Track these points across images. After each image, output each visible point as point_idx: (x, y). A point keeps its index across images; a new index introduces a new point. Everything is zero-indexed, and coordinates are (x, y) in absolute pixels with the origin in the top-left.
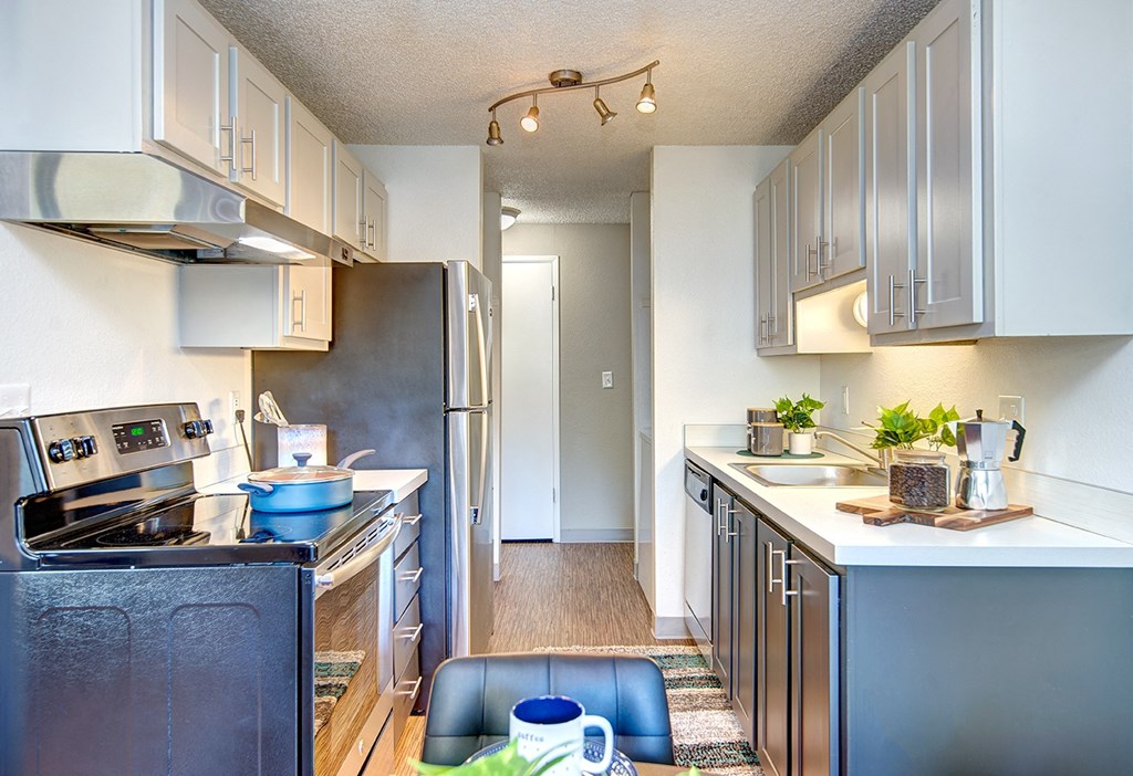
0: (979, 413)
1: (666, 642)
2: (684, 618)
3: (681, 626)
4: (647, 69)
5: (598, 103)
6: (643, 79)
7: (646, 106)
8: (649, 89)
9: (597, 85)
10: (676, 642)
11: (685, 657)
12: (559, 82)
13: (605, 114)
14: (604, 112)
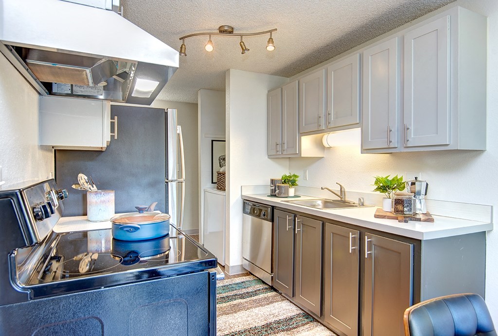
0: (416, 178)
1: (235, 276)
2: (242, 265)
3: (240, 268)
4: (270, 32)
5: (242, 43)
6: (268, 36)
7: (270, 48)
8: (271, 40)
9: (241, 36)
10: (239, 276)
11: (249, 281)
12: (222, 31)
13: (244, 50)
14: (245, 49)
